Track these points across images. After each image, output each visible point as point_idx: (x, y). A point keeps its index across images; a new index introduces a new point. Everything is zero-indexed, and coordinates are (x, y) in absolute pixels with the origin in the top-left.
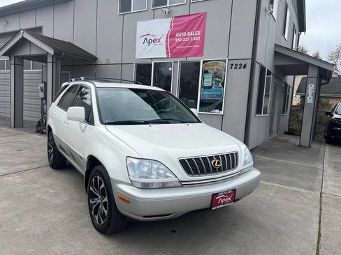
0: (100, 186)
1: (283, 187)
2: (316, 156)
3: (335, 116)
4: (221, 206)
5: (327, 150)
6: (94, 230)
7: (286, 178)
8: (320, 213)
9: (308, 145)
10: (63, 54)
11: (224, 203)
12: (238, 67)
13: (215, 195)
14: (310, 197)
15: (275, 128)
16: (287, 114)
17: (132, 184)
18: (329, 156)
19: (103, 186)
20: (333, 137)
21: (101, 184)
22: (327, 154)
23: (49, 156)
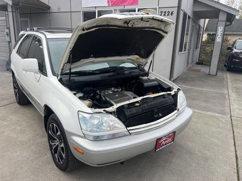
0: (57, 133)
1: (202, 112)
2: (222, 83)
3: (235, 50)
4: (163, 147)
5: (229, 77)
6: (56, 167)
7: (203, 104)
8: (234, 136)
9: (215, 74)
10: (20, 4)
11: (166, 144)
12: (167, 14)
13: (159, 140)
14: (224, 121)
15: (190, 61)
16: (199, 49)
17: (84, 137)
18: (231, 82)
19: (59, 133)
20: (232, 66)
21: (57, 131)
22: (229, 80)
23: (16, 95)
